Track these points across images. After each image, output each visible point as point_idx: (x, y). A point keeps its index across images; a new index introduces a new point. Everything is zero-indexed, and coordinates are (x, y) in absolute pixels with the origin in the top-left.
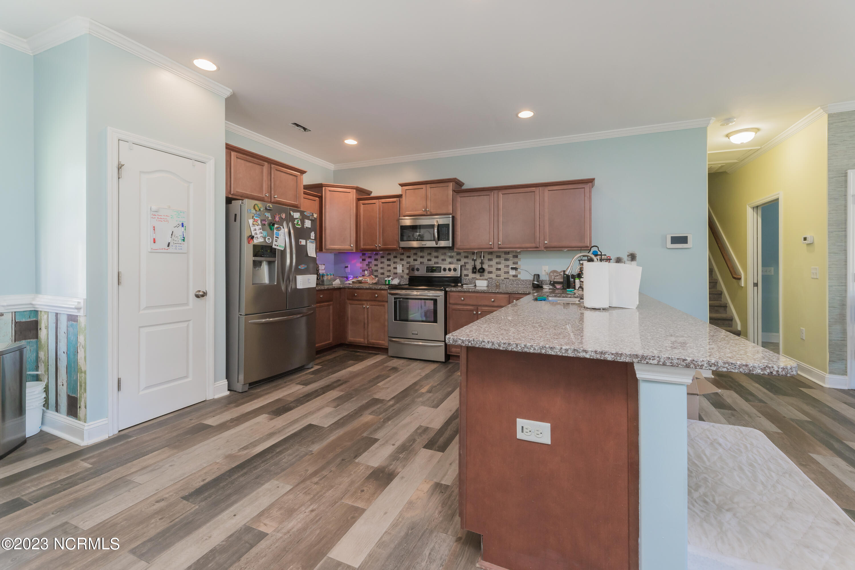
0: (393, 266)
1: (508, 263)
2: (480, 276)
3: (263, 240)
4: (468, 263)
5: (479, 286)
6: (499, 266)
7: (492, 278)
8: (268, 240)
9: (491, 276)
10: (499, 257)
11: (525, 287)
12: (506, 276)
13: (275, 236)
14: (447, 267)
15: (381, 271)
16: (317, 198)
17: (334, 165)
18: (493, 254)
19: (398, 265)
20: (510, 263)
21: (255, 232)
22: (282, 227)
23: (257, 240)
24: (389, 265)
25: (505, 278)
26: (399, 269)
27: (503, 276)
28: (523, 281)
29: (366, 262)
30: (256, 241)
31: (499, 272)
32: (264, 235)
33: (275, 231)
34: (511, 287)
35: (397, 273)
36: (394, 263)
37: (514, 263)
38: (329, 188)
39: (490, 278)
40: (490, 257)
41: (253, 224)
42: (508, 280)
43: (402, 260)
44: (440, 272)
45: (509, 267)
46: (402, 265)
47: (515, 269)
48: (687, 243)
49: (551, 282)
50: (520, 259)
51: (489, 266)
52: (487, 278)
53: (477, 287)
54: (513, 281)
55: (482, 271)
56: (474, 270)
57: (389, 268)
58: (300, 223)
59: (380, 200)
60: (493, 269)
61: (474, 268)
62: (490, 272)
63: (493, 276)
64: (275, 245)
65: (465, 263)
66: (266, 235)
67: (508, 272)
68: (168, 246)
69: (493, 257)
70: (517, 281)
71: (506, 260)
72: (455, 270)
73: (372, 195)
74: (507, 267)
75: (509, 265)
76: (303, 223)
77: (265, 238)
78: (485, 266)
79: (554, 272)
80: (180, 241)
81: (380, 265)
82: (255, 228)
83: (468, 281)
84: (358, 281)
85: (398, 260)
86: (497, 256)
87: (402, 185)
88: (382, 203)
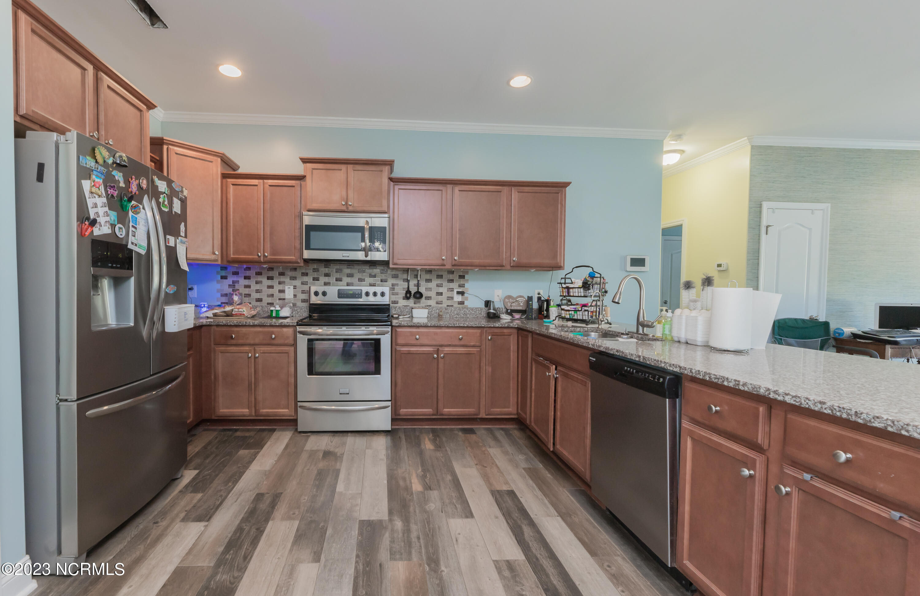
0: (277, 287)
1: (451, 285)
2: (414, 304)
3: (109, 231)
4: (397, 285)
5: (417, 318)
6: (441, 290)
7: (430, 306)
8: (119, 231)
9: (429, 302)
10: (440, 277)
11: (474, 318)
12: (449, 303)
13: (131, 224)
14: (371, 290)
15: (256, 296)
17: (163, 112)
18: (433, 272)
19: (286, 287)
20: (455, 286)
21: (95, 210)
22: (141, 207)
23: (99, 229)
24: (271, 287)
25: (448, 306)
26: (289, 293)
27: (446, 303)
28: (472, 309)
29: (229, 281)
30: (97, 232)
31: (440, 298)
32: (112, 219)
33: (131, 214)
34: (456, 317)
35: (284, 299)
36: (280, 283)
37: (460, 286)
38: (175, 148)
39: (427, 306)
40: (428, 276)
41: (91, 192)
42: (453, 308)
43: (293, 278)
44: (361, 297)
45: (453, 291)
46: (294, 286)
47: (462, 293)
48: (644, 265)
49: (507, 310)
50: (467, 280)
51: (427, 289)
52: (424, 305)
53: (414, 319)
54: (460, 310)
55: (418, 296)
56: (408, 295)
57: (271, 291)
58: (166, 203)
59: (265, 181)
60: (432, 294)
61: (408, 292)
62: (428, 298)
63: (432, 303)
64: (132, 243)
65: (394, 285)
66: (114, 221)
67: (452, 298)
69: (433, 276)
70: (465, 309)
71: (451, 281)
72: (383, 294)
74: (451, 291)
75: (453, 289)
76: (171, 203)
77: (113, 226)
78: (422, 290)
79: (509, 297)
81: (254, 287)
82: (94, 200)
83: (399, 311)
84: (225, 312)
85: (286, 279)
86: (437, 275)
87: (305, 161)
88: (270, 186)
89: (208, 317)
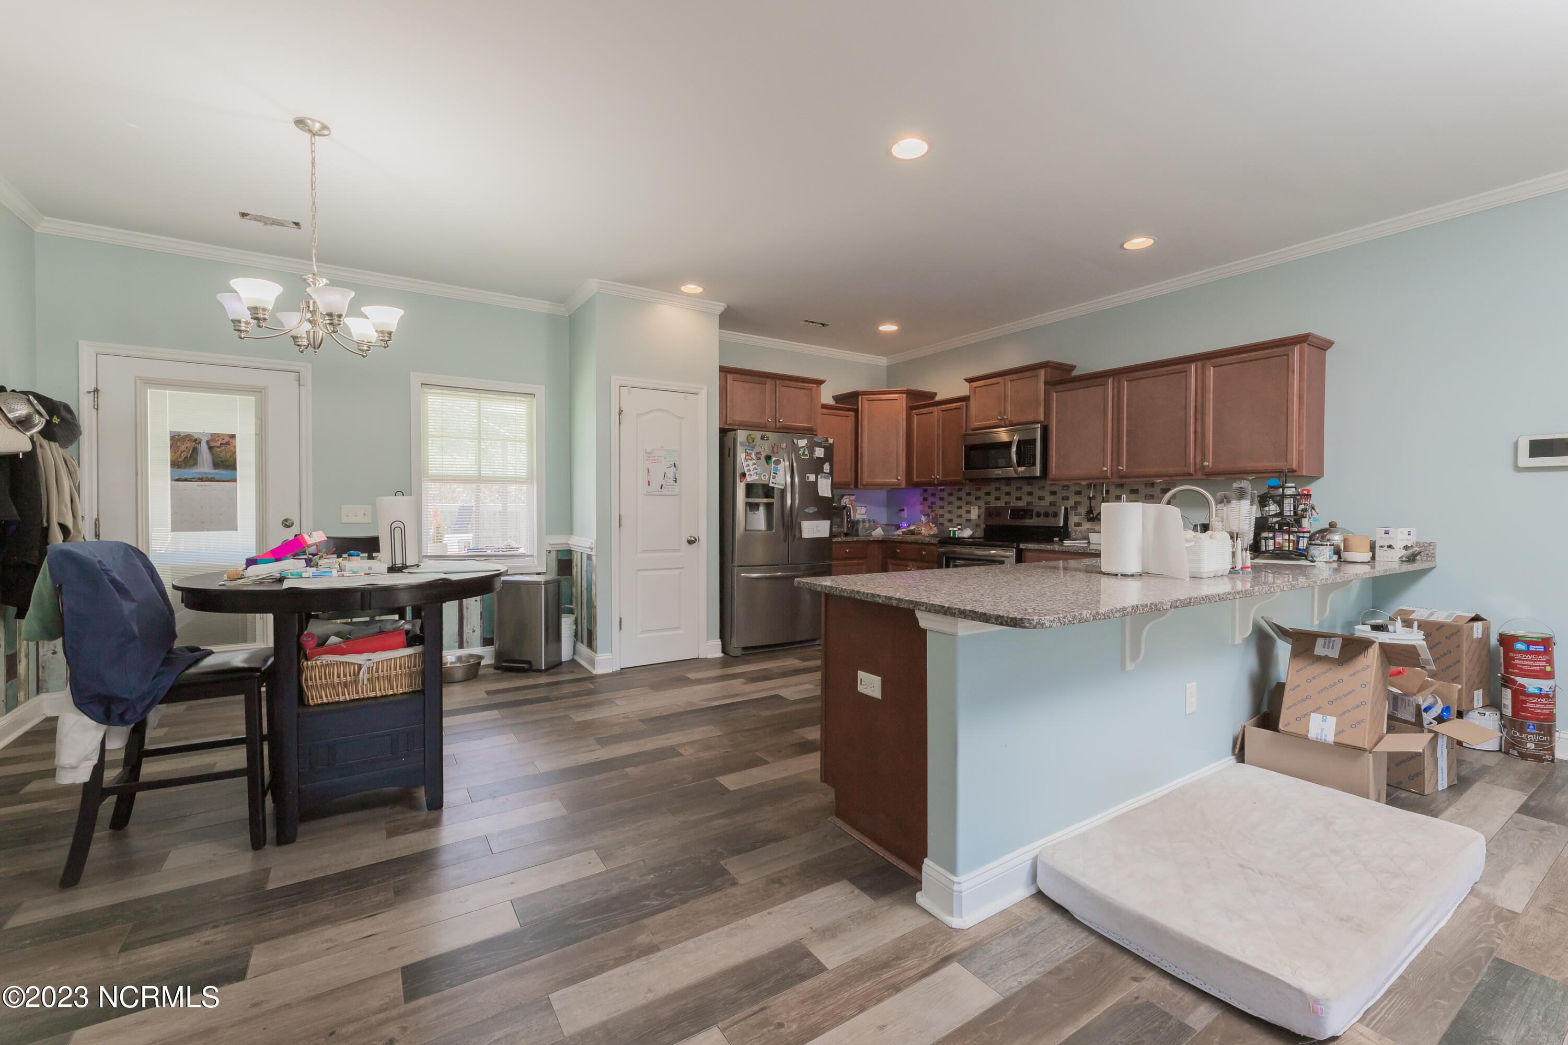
0: (965, 508)
3: (757, 478)
4: (1080, 503)
5: (1095, 544)
8: (764, 477)
10: (1133, 492)
13: (772, 472)
14: (1044, 509)
15: (948, 516)
16: (851, 413)
17: (885, 358)
18: (1125, 486)
19: (972, 508)
21: (748, 468)
22: (782, 460)
23: (751, 478)
24: (959, 508)
26: (974, 514)
29: (928, 503)
30: (749, 479)
32: (759, 471)
33: (773, 465)
35: (970, 520)
36: (967, 503)
38: (867, 396)
40: (1117, 492)
41: (746, 459)
43: (978, 498)
44: (1032, 518)
46: (978, 506)
53: (1091, 545)
56: (1091, 516)
57: (959, 512)
58: (807, 452)
59: (939, 407)
61: (1091, 512)
64: (772, 483)
65: (1076, 503)
66: (761, 472)
68: (661, 488)
69: (1124, 492)
72: (1056, 514)
73: (938, 398)
76: (812, 452)
77: (760, 475)
80: (673, 483)
81: (947, 508)
82: (747, 463)
83: (1080, 535)
84: (910, 530)
85: (971, 499)
86: (1131, 490)
87: (970, 380)
88: (942, 411)
89: (899, 535)
